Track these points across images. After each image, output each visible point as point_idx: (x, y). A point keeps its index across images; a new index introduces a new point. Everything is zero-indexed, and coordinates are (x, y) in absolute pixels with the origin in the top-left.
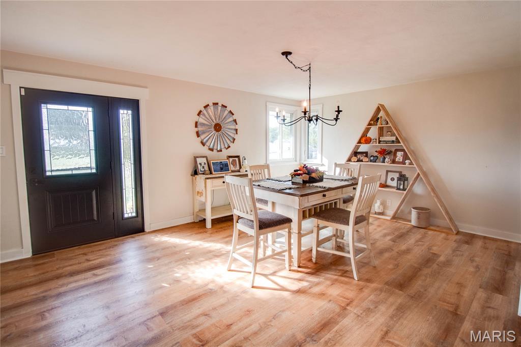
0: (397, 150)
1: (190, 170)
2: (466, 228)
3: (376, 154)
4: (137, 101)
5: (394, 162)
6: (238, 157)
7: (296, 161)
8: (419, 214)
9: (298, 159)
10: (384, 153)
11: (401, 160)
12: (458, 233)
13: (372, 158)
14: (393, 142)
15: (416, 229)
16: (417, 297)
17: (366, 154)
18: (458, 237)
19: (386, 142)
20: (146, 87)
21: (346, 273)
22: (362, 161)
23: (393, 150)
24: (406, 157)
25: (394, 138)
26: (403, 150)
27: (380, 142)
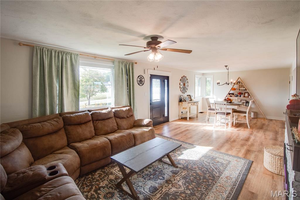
0: (245, 93)
1: (178, 100)
2: (269, 117)
3: (238, 94)
4: (168, 77)
5: (244, 97)
6: (190, 95)
7: (201, 97)
8: (254, 114)
9: (202, 96)
10: (240, 94)
11: (247, 96)
12: (267, 119)
13: (236, 96)
14: (244, 90)
15: (253, 119)
16: (266, 130)
17: (233, 94)
18: (267, 120)
19: (242, 90)
20: (170, 72)
21: (247, 127)
22: (232, 96)
23: (244, 93)
24: (249, 95)
25: (245, 89)
26: (248, 93)
27: (239, 90)
